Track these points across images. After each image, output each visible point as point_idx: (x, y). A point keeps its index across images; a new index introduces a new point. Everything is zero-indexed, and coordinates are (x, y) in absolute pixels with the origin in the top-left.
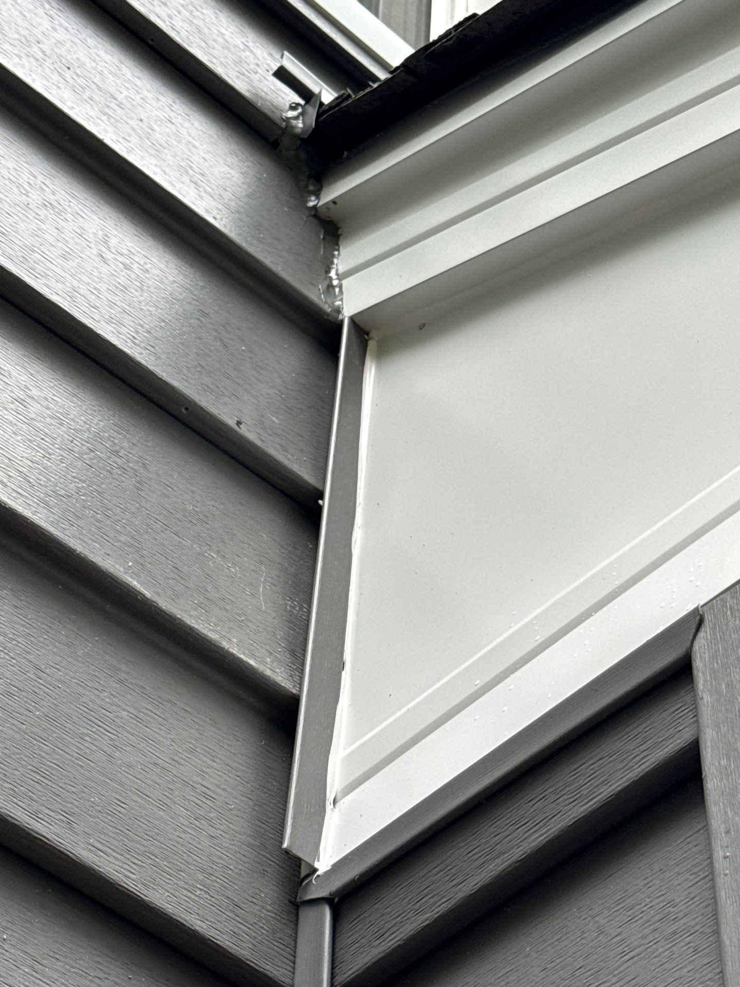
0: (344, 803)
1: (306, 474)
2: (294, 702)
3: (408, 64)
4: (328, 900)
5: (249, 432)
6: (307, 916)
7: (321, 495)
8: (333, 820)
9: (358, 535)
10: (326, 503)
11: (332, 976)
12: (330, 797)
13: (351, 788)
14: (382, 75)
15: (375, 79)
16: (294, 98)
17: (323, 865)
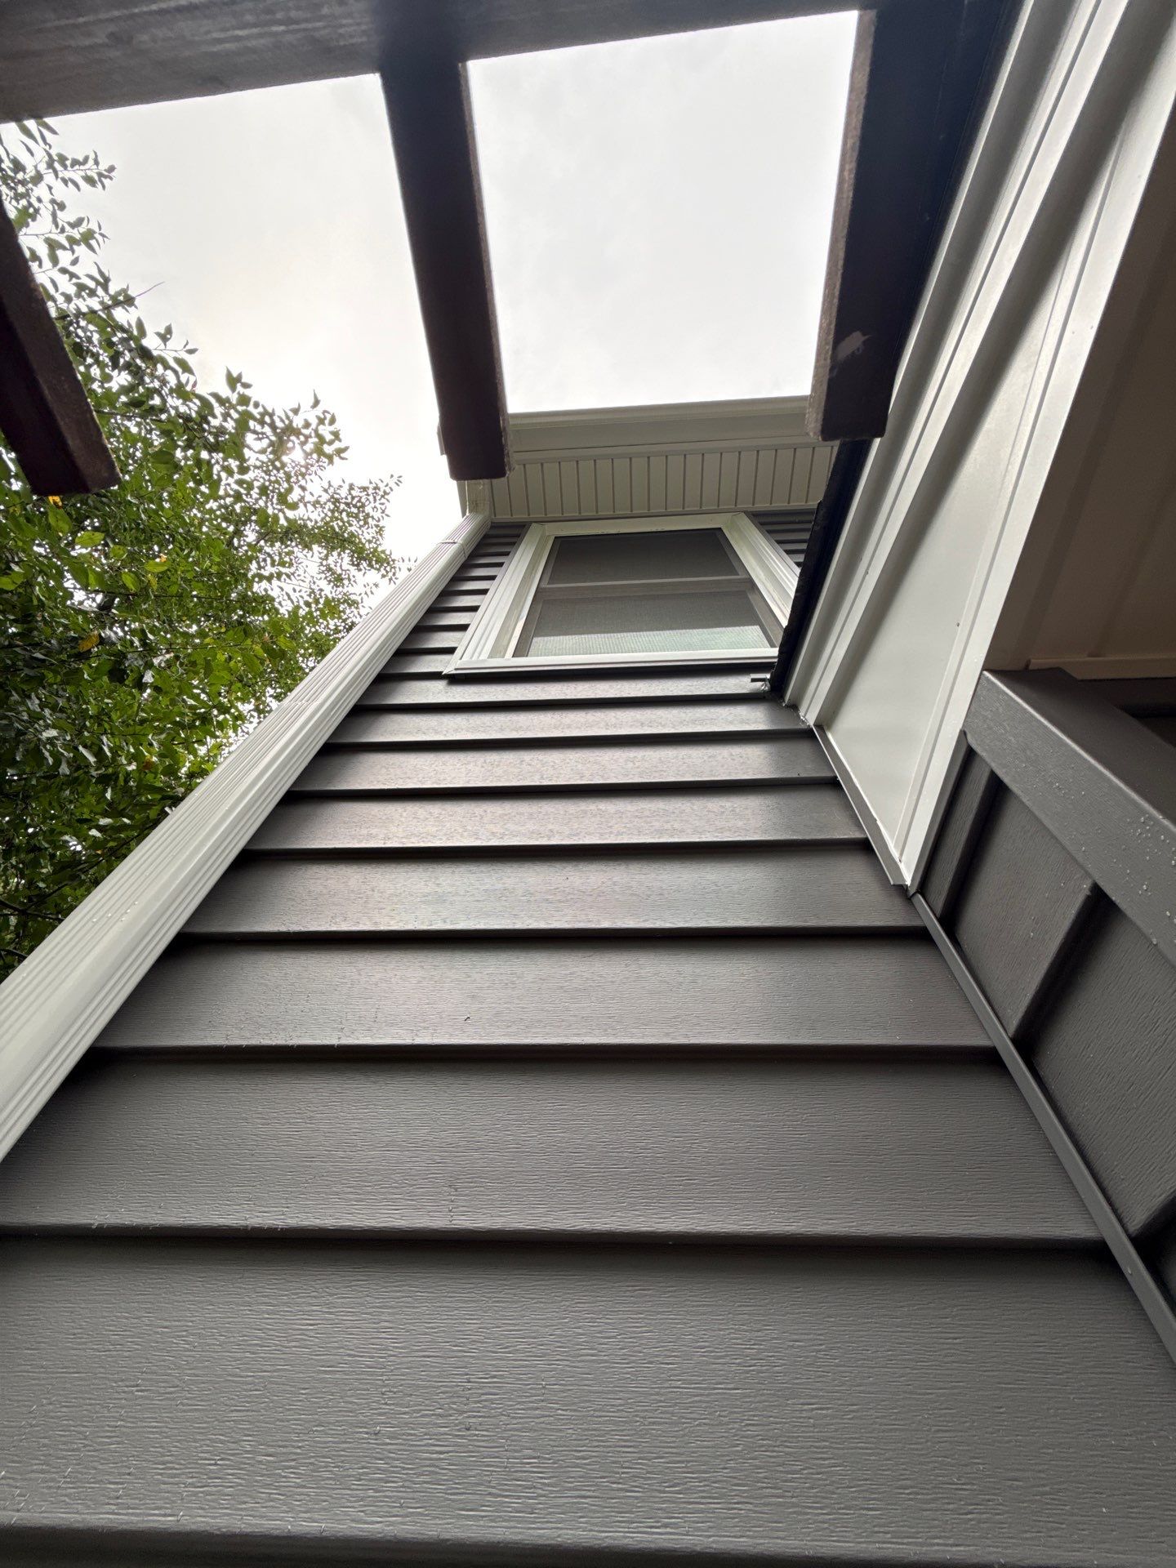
0: (903, 858)
1: (829, 774)
2: (867, 839)
3: (780, 652)
4: (917, 892)
5: (804, 775)
6: (914, 900)
7: (836, 777)
8: (902, 866)
9: (855, 780)
10: (839, 778)
11: (935, 915)
12: (897, 860)
13: (901, 854)
14: (776, 660)
15: (774, 663)
16: (761, 683)
17: (908, 882)
